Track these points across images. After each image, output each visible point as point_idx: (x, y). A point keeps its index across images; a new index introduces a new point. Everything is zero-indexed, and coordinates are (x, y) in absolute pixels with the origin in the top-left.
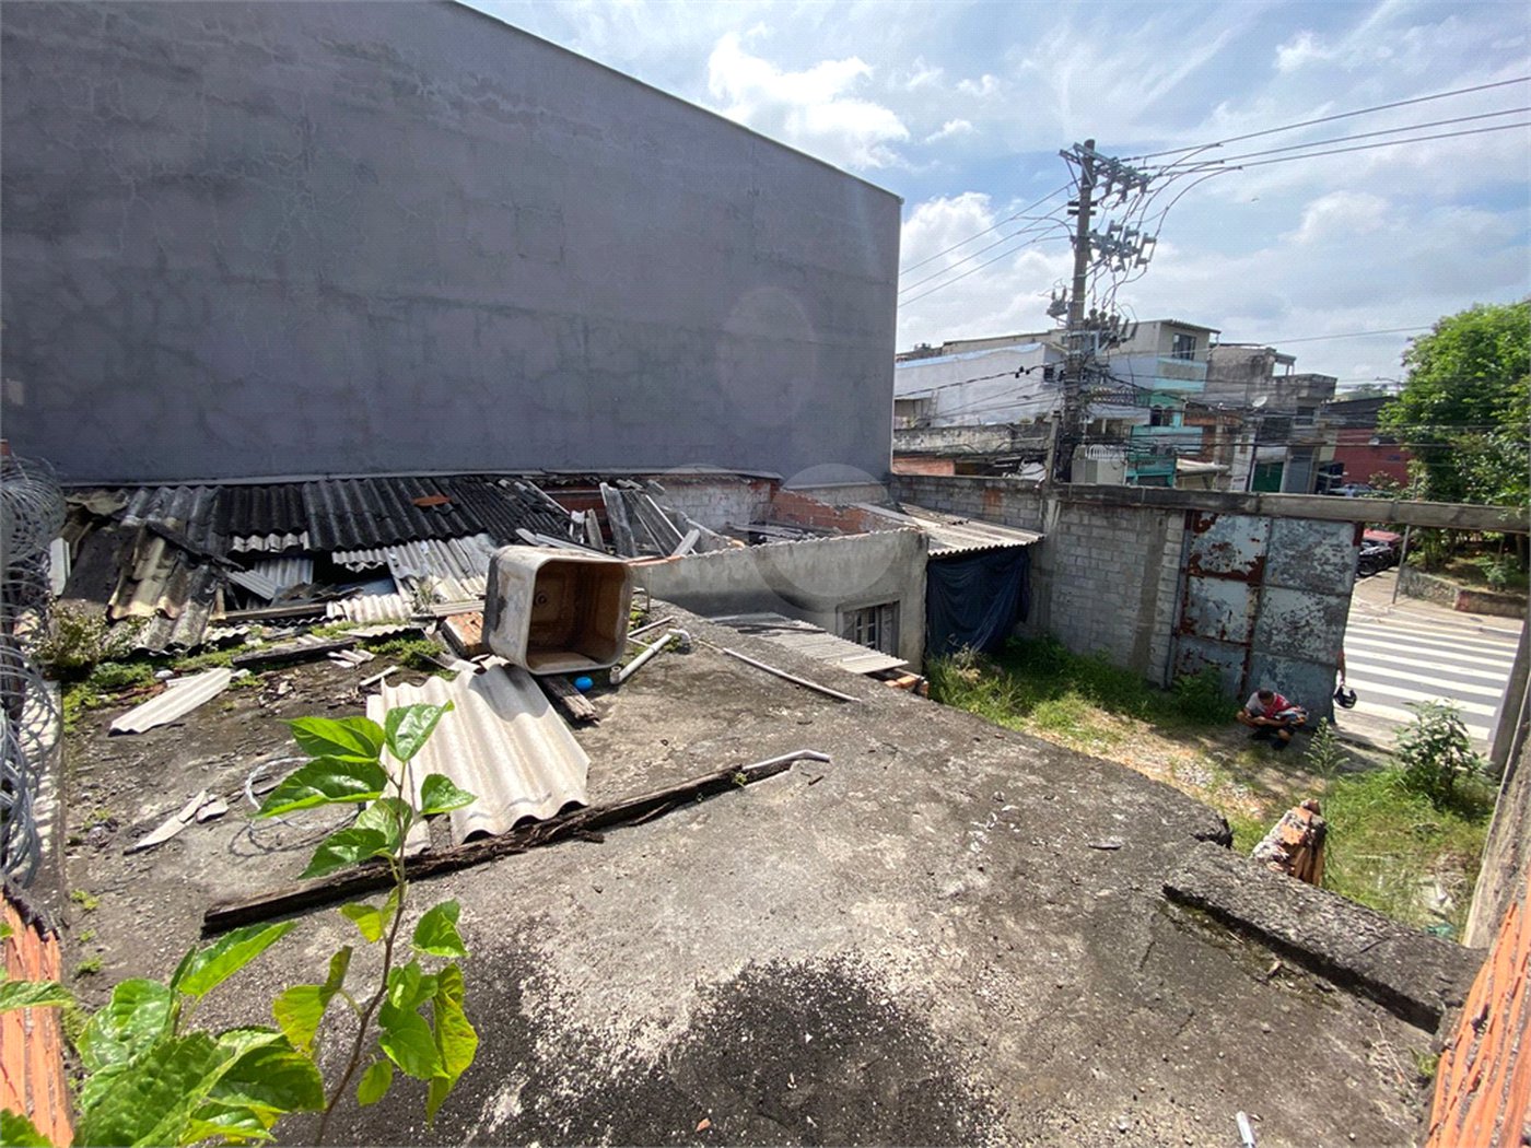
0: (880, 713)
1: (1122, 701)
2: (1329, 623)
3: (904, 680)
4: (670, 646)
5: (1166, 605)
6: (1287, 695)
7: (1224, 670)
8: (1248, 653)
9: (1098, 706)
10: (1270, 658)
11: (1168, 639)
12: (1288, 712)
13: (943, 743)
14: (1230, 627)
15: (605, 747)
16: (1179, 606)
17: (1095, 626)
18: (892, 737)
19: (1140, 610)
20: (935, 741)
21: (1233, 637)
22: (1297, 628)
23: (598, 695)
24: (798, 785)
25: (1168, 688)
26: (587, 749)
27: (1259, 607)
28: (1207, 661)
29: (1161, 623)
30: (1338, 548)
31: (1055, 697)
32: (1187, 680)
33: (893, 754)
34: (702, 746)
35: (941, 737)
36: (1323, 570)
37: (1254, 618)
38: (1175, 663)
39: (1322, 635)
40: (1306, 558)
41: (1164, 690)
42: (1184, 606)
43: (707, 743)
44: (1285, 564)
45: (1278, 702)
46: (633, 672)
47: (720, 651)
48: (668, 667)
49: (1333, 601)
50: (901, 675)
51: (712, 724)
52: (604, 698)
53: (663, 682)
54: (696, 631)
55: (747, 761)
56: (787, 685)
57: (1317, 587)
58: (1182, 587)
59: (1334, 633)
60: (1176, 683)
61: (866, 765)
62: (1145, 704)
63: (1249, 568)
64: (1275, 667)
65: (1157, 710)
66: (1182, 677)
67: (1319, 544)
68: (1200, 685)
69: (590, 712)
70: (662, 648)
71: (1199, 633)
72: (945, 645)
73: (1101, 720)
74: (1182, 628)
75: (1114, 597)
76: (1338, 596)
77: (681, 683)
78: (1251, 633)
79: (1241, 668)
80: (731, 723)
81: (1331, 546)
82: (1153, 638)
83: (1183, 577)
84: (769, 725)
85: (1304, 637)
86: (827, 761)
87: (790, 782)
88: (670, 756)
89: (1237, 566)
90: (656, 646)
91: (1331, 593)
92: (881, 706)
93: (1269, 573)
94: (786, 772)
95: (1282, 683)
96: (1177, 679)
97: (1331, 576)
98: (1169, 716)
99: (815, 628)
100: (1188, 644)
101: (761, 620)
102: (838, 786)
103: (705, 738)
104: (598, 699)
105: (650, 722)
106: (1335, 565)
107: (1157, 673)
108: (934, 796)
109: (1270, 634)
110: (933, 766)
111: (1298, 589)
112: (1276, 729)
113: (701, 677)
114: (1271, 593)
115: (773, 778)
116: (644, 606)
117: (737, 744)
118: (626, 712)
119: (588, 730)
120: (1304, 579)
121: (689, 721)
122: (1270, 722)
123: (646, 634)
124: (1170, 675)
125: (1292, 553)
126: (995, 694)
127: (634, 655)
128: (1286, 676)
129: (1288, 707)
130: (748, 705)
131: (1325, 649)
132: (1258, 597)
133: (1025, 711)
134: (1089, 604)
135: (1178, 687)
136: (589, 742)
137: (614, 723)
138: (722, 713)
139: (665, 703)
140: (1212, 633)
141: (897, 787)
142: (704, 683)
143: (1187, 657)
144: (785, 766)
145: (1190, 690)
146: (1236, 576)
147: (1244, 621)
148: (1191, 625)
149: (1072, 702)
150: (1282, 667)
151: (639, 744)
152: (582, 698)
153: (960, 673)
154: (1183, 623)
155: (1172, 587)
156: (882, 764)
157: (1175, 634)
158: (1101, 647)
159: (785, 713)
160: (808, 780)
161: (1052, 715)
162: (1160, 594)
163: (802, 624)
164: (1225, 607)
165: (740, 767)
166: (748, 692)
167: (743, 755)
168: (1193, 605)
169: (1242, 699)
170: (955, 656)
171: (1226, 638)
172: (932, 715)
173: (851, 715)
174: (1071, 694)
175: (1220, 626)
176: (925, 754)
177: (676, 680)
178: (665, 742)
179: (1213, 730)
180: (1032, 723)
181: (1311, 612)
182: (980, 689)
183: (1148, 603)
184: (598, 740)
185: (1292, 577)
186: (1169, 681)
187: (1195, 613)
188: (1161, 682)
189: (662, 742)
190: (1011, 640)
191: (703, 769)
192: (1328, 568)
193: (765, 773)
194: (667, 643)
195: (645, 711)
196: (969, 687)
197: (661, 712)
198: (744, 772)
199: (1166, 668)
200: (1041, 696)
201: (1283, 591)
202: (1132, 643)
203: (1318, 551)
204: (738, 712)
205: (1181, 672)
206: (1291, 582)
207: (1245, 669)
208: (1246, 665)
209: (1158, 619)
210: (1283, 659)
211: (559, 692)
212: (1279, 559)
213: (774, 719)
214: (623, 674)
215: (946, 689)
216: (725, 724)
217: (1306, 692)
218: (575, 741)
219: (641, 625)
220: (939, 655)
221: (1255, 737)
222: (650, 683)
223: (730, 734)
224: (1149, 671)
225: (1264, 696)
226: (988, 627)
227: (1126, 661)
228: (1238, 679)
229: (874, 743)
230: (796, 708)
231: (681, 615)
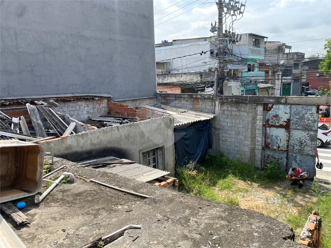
0: (161, 201)
1: (248, 176)
2: (312, 141)
3: (169, 181)
4: (64, 181)
5: (259, 139)
6: (301, 167)
7: (280, 161)
8: (287, 153)
9: (239, 179)
10: (294, 155)
11: (261, 151)
12: (302, 174)
13: (187, 212)
14: (281, 145)
15: (34, 237)
16: (264, 138)
17: (236, 148)
18: (166, 212)
19: (251, 141)
20: (184, 212)
21: (282, 149)
22: (302, 143)
23: (29, 210)
24: (128, 242)
25: (263, 169)
26: (24, 240)
27: (289, 137)
28: (274, 158)
29: (258, 145)
30: (312, 114)
31: (225, 177)
32: (269, 165)
33: (167, 220)
34: (82, 230)
35: (186, 209)
36: (308, 123)
37: (288, 141)
38: (265, 160)
39: (310, 146)
40: (303, 119)
41: (261, 170)
42: (266, 138)
43: (84, 228)
44: (296, 121)
45: (299, 171)
46: (47, 196)
47: (88, 180)
48: (64, 191)
49: (312, 133)
50: (168, 179)
51: (86, 217)
52: (33, 211)
53: (61, 199)
54: (77, 171)
55: (104, 234)
56: (120, 193)
57: (307, 128)
58: (264, 131)
59: (314, 144)
60: (265, 167)
61: (157, 227)
62: (255, 176)
63: (285, 123)
64: (296, 158)
65: (259, 178)
66: (267, 165)
67: (306, 113)
68: (273, 167)
69: (25, 220)
70: (60, 182)
71: (271, 148)
72: (183, 162)
73: (241, 184)
74: (265, 146)
75: (241, 137)
76: (314, 131)
77: (71, 199)
78: (288, 146)
79: (285, 159)
80: (95, 216)
81: (310, 114)
82: (256, 151)
83: (264, 128)
84: (113, 215)
85: (304, 146)
86: (140, 228)
87: (124, 241)
88: (67, 237)
89: (281, 123)
90: (57, 181)
91: (311, 130)
92: (161, 198)
93: (291, 124)
94: (122, 237)
95: (299, 164)
96: (265, 166)
97: (311, 124)
98: (264, 180)
99: (130, 161)
100: (268, 152)
101: (107, 161)
102: (145, 239)
103: (83, 225)
104: (29, 212)
105: (56, 221)
106: (312, 120)
107: (258, 164)
108: (185, 237)
109: (294, 146)
110: (184, 223)
111: (301, 130)
112: (298, 180)
113: (80, 194)
114: (293, 132)
115: (116, 241)
116: (50, 161)
117: (98, 226)
118: (43, 217)
119: (24, 229)
120: (302, 126)
121: (75, 217)
122: (297, 178)
123: (52, 176)
124: (263, 164)
125: (298, 117)
126: (203, 179)
127: (47, 187)
128: (300, 161)
129: (302, 172)
130: (103, 206)
131: (311, 150)
132: (289, 134)
133: (214, 184)
134: (233, 140)
135: (266, 169)
136: (25, 236)
137: (38, 224)
138: (91, 212)
139: (62, 210)
140: (275, 148)
141: (170, 236)
142: (81, 197)
143: (268, 157)
144: (121, 234)
145: (270, 169)
146: (281, 126)
147: (285, 142)
148: (268, 145)
149: (231, 179)
150: (298, 158)
151: (51, 233)
152: (20, 213)
153: (189, 172)
154: (265, 145)
155: (261, 132)
156: (164, 226)
157: (263, 149)
158: (238, 156)
159: (120, 207)
160: (132, 239)
161: (224, 185)
162: (257, 135)
163: (125, 161)
164: (279, 138)
165: (101, 239)
166: (102, 199)
167: (102, 231)
168: (268, 137)
169: (287, 171)
170: (187, 166)
171: (280, 149)
172: (182, 199)
173: (149, 204)
174: (230, 175)
175: (278, 145)
176: (180, 218)
177: (68, 197)
178: (64, 230)
179: (279, 183)
180: (217, 189)
181: (306, 137)
182: (197, 178)
183: (253, 138)
184: (30, 234)
185: (299, 126)
186: (263, 167)
187: (269, 141)
188: (260, 167)
189: (63, 230)
190: (207, 156)
191: (83, 242)
192: (310, 122)
193: (112, 239)
194: (62, 179)
195: (53, 215)
196: (193, 178)
197: (62, 215)
198: (103, 241)
199: (261, 162)
200: (220, 178)
201: (296, 131)
202: (249, 153)
203: (306, 116)
204: (98, 210)
205: (266, 163)
206: (299, 128)
207: (287, 159)
208: (287, 158)
209: (257, 144)
210: (298, 155)
211: (8, 212)
212: (294, 119)
213: (115, 211)
214: (41, 198)
215: (185, 180)
216: (93, 217)
217: (307, 166)
218: (17, 237)
219: (50, 171)
220: (181, 166)
221: (292, 184)
222: (55, 201)
223: (95, 222)
224: (256, 164)
225: (294, 170)
226: (200, 152)
227: (248, 160)
228: (285, 164)
229: (160, 216)
230: (125, 204)
231: (69, 164)
